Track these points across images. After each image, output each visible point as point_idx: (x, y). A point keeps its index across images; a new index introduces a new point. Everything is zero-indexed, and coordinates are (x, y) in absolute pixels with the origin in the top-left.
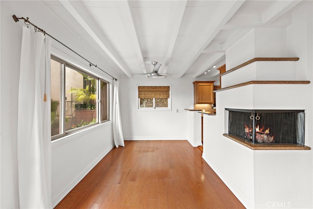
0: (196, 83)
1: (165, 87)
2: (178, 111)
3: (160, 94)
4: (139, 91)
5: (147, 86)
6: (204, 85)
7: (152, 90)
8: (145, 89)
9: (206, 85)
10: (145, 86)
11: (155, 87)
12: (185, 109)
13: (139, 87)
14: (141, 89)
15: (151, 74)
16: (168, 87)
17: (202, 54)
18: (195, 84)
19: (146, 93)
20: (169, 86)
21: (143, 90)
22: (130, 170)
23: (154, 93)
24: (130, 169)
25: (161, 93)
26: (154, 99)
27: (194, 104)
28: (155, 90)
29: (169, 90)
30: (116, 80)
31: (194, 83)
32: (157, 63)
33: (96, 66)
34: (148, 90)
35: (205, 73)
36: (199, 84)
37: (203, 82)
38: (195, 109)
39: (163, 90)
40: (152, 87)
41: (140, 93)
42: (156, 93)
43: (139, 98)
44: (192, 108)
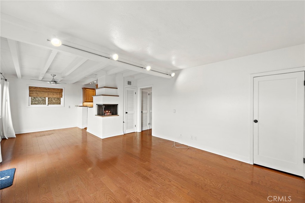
1: (58, 89)
2: (70, 107)
3: (53, 94)
4: (30, 91)
7: (45, 91)
9: (91, 91)
10: (37, 87)
11: (49, 89)
12: (75, 106)
13: (30, 88)
14: (32, 89)
15: (50, 82)
16: (62, 90)
17: (86, 77)
19: (38, 93)
21: (35, 90)
23: (47, 93)
25: (55, 94)
26: (47, 98)
27: (83, 102)
29: (62, 92)
30: (6, 80)
31: (83, 88)
32: (55, 75)
34: (40, 90)
36: (86, 89)
37: (89, 88)
39: (57, 91)
40: (45, 88)
42: (49, 93)
43: (29, 96)
44: (82, 105)
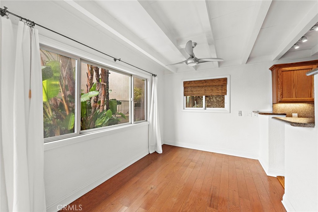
0: (275, 68)
1: (219, 80)
2: (240, 113)
3: (212, 90)
4: (185, 88)
5: (194, 81)
6: (294, 70)
7: (201, 85)
8: (192, 85)
9: (298, 70)
10: (191, 81)
11: (205, 81)
12: (253, 112)
13: (185, 83)
14: (187, 85)
16: (225, 80)
18: (275, 70)
19: (193, 89)
20: (226, 78)
21: (189, 85)
22: (152, 188)
23: (203, 89)
24: (153, 186)
25: (214, 88)
26: (204, 97)
27: (273, 104)
28: (205, 84)
29: (226, 84)
30: (155, 76)
31: (272, 69)
32: (196, 44)
33: (120, 60)
34: (195, 85)
35: (297, 48)
36: (283, 69)
37: (292, 64)
38: (275, 113)
39: (217, 84)
40: (201, 81)
41: (186, 90)
42: (206, 89)
43: (184, 95)
44: (270, 110)
